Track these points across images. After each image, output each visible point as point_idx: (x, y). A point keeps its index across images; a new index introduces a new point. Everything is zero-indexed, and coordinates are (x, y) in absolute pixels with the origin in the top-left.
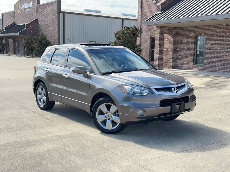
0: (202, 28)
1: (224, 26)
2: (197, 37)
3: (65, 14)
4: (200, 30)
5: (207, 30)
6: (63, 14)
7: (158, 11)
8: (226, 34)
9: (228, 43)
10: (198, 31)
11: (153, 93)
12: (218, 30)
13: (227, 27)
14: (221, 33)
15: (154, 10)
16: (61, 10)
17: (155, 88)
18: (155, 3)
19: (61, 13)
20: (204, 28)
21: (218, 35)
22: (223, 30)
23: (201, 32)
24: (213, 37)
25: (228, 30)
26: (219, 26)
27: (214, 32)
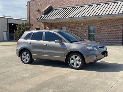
1: (75, 22)
4: (63, 24)
5: (67, 24)
7: (42, 15)
12: (72, 24)
14: (74, 26)
15: (37, 14)
17: (99, 47)
18: (37, 11)
25: (77, 24)
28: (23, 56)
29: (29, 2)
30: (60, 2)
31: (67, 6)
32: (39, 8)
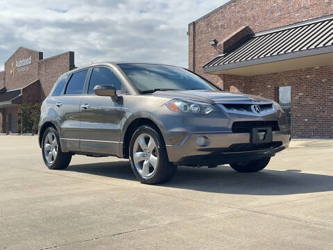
0: (284, 76)
2: (278, 88)
7: (220, 53)
8: (321, 81)
10: (280, 80)
11: (221, 112)
12: (308, 76)
13: (321, 71)
16: (74, 65)
17: (223, 105)
18: (213, 45)
20: (288, 75)
21: (309, 84)
22: (317, 76)
23: (284, 81)
24: (302, 86)
26: (309, 70)
27: (302, 79)
28: (47, 145)
29: (194, 23)
30: (272, 13)
31: (294, 21)
32: (217, 38)
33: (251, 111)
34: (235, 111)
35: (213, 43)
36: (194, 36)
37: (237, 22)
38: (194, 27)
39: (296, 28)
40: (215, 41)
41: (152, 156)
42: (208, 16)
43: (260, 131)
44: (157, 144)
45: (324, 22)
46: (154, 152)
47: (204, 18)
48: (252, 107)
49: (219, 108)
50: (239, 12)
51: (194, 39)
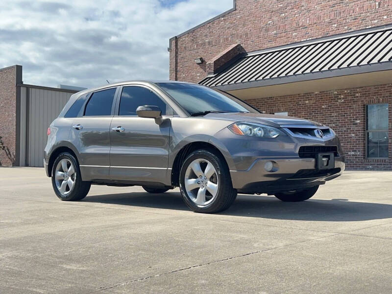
0: (280, 101)
1: (316, 95)
3: (30, 89)
4: (277, 103)
5: (289, 102)
6: (27, 89)
7: (209, 73)
8: (321, 107)
9: (326, 121)
10: (275, 105)
11: (287, 136)
12: (307, 102)
13: (321, 96)
14: (312, 106)
15: (198, 75)
16: (22, 82)
17: (289, 129)
18: (199, 64)
19: (22, 88)
20: (284, 100)
21: (307, 110)
22: (316, 101)
23: (280, 107)
24: (300, 113)
25: (324, 100)
26: (307, 95)
27: (300, 105)
28: (59, 174)
29: (176, 39)
30: (267, 30)
31: (291, 41)
32: (203, 56)
33: (314, 135)
34: (300, 136)
35: (200, 61)
36: (176, 53)
37: (227, 39)
38: (176, 43)
39: (295, 49)
40: (201, 59)
41: (209, 183)
42: (193, 31)
43: (324, 157)
44: (217, 169)
45: (325, 43)
46: (212, 179)
47: (188, 32)
48: (315, 131)
49: (285, 132)
50: (228, 28)
51: (176, 57)
